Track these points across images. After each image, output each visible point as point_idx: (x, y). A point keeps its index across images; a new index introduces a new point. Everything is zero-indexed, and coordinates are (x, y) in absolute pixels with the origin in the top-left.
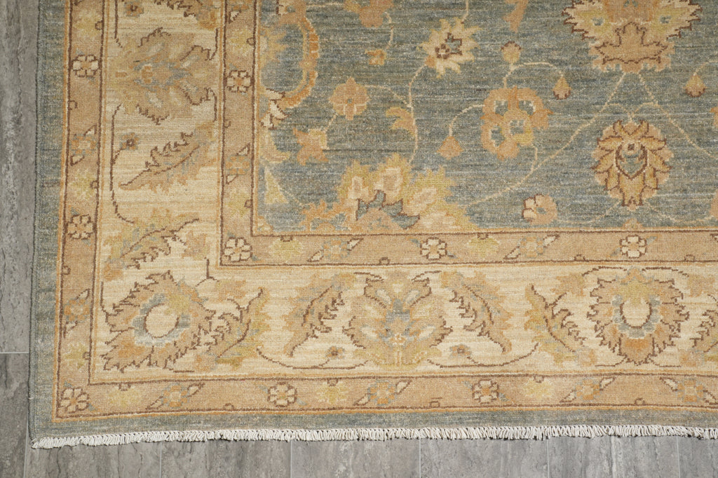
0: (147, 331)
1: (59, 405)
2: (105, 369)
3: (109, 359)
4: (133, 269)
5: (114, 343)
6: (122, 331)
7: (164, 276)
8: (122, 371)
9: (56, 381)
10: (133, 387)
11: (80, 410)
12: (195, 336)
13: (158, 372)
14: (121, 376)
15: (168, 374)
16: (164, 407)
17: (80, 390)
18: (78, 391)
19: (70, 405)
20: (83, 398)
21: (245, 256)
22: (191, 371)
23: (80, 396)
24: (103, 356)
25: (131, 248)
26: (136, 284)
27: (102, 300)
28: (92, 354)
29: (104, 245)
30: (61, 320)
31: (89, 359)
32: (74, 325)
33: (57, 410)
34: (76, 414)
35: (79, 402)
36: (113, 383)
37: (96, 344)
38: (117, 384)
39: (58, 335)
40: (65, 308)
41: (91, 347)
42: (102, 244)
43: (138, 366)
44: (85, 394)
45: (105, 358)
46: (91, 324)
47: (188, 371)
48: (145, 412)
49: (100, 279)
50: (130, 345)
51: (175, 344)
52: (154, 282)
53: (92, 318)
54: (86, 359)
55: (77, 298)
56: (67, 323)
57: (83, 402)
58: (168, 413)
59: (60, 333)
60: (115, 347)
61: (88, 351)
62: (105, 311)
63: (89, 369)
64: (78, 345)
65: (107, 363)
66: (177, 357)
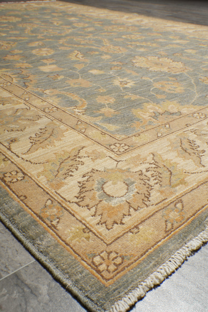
0: (113, 197)
1: (99, 272)
2: (109, 230)
3: (105, 222)
4: (69, 178)
5: (98, 213)
6: (97, 205)
7: (92, 171)
8: (122, 223)
9: (79, 258)
10: (141, 227)
11: (120, 264)
12: (145, 185)
13: (144, 212)
14: (124, 226)
15: (152, 209)
16: (176, 225)
17: (105, 252)
18: (104, 254)
19: (108, 266)
20: (113, 255)
22: (165, 199)
23: (108, 256)
24: (98, 224)
25: (58, 171)
26: (79, 183)
27: (64, 199)
28: (90, 227)
29: (38, 177)
30: (45, 222)
31: (91, 231)
32: (58, 220)
33: (102, 276)
34: (120, 269)
35: (113, 260)
36: (124, 233)
37: (85, 221)
38: (127, 232)
39: (51, 231)
40: (41, 215)
41: (84, 224)
42: (36, 177)
43: (130, 215)
44: (111, 252)
45: (102, 224)
46: (70, 213)
47: (164, 200)
48: (168, 235)
49: (52, 191)
50: (111, 208)
51: (138, 193)
52: (89, 177)
53: (67, 210)
54: (88, 233)
55: (46, 206)
56: (51, 221)
57: (116, 258)
58: (183, 226)
59: (52, 230)
60: (102, 215)
61: (84, 227)
62: (73, 202)
63: (97, 236)
64: (73, 229)
65: (106, 226)
66: (148, 198)
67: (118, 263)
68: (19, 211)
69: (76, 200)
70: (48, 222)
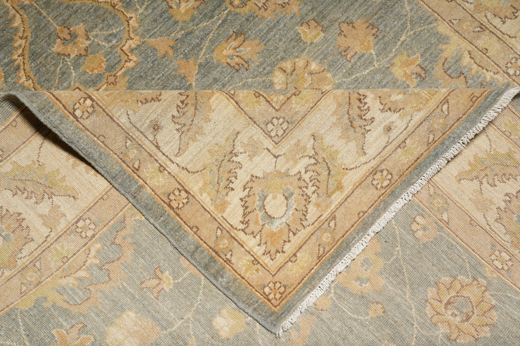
0: (274, 218)
1: (269, 300)
2: (273, 260)
3: (269, 252)
4: (231, 193)
5: (263, 242)
6: (261, 231)
7: (252, 180)
8: (283, 252)
9: (254, 290)
10: (298, 255)
11: (283, 292)
12: (303, 195)
13: (303, 234)
14: (285, 255)
15: (309, 229)
16: (327, 249)
17: (271, 283)
18: (271, 285)
19: (275, 295)
20: (278, 285)
21: (285, 126)
22: (321, 216)
23: (274, 286)
24: (264, 254)
25: (218, 183)
26: (241, 199)
27: (231, 226)
28: (257, 259)
29: (201, 196)
30: (220, 257)
31: (259, 263)
32: (230, 253)
33: (272, 304)
34: (283, 297)
35: (278, 289)
36: (285, 263)
37: (253, 252)
38: (288, 261)
39: (228, 266)
40: (216, 249)
41: (252, 256)
42: (200, 196)
43: (289, 241)
44: (276, 282)
45: (267, 254)
46: (240, 244)
47: (319, 217)
48: (320, 261)
49: (218, 216)
50: (273, 234)
51: (297, 210)
52: (249, 189)
53: (236, 240)
54: (257, 264)
55: (217, 237)
56: (226, 255)
57: (280, 287)
58: (332, 250)
59: (228, 264)
60: (266, 243)
61: (253, 259)
62: (239, 230)
63: (264, 268)
64: (244, 261)
65: (270, 256)
66: (305, 216)
67: (282, 292)
68: (197, 248)
69: (242, 226)
70: (224, 257)
